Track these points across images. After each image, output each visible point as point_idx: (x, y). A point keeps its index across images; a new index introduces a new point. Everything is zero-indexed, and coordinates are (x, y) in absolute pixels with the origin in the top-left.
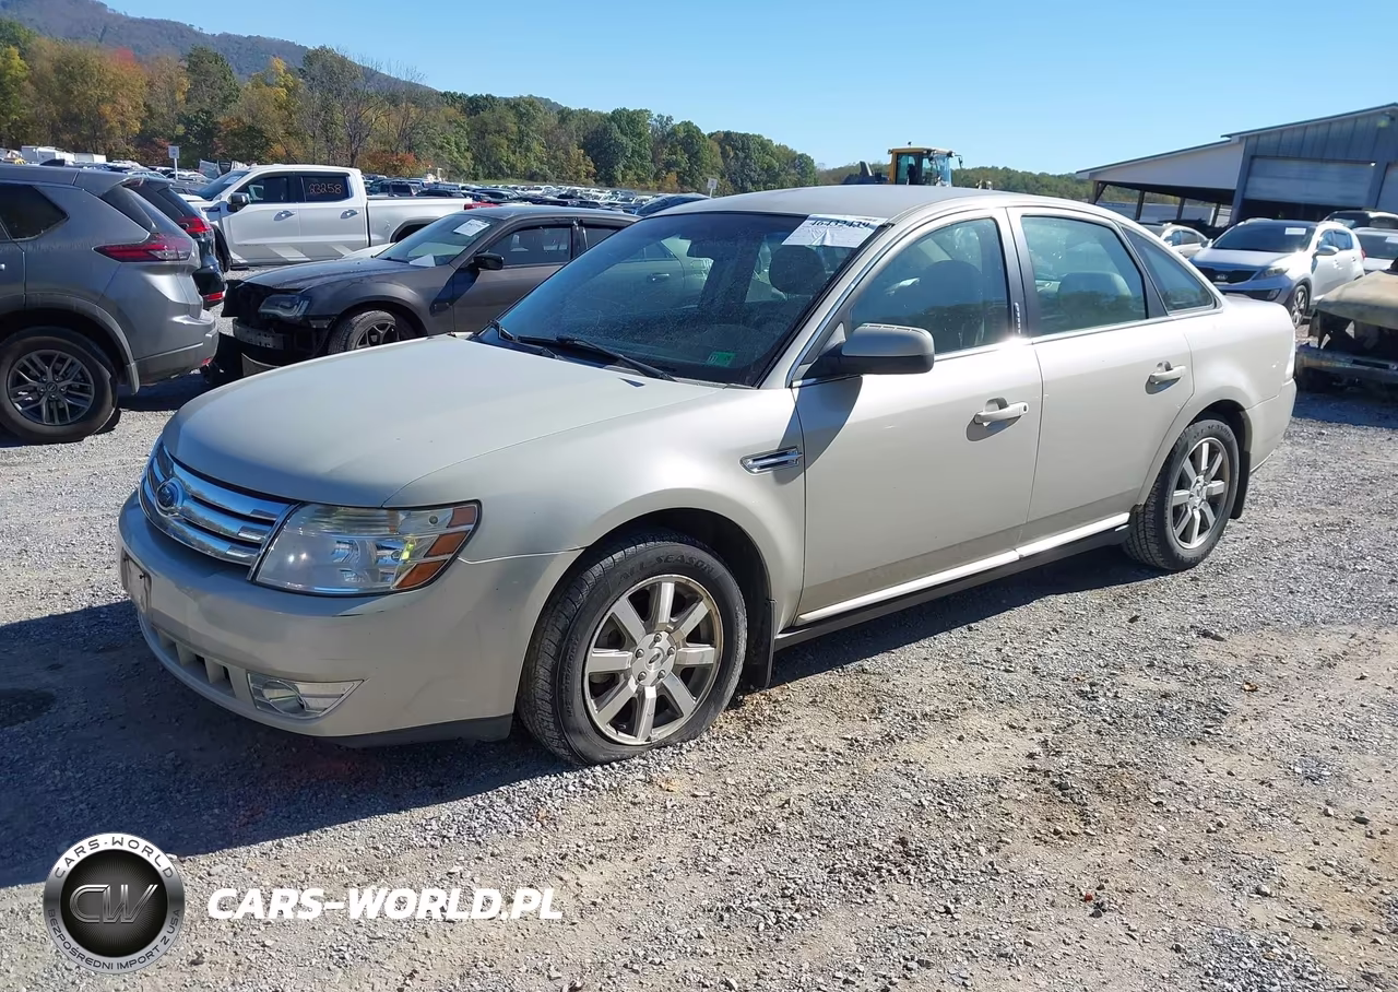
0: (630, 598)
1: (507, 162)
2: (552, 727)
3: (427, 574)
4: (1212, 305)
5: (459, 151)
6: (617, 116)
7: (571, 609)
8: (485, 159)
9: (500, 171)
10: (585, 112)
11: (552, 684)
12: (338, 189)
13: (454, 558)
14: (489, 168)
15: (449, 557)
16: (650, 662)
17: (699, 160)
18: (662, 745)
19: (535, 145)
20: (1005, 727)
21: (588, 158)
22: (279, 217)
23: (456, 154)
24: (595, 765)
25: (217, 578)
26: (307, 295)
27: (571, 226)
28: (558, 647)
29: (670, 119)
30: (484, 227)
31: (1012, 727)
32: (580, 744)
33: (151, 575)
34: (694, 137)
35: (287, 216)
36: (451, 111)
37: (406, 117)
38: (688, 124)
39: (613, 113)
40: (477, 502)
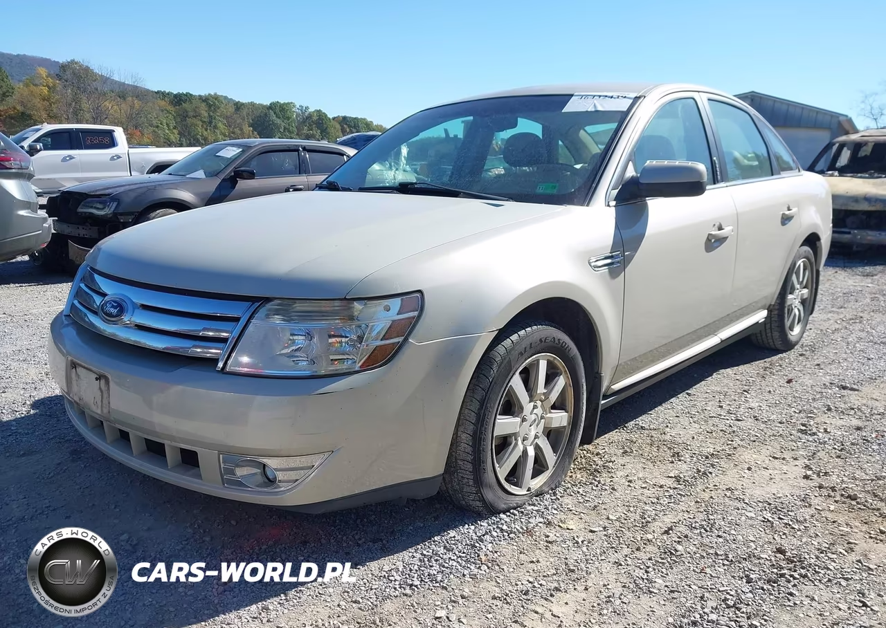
0: (520, 373)
1: (202, 136)
2: (471, 483)
3: (382, 357)
4: (797, 170)
5: (169, 129)
6: (273, 106)
7: (485, 384)
8: (187, 134)
9: (197, 142)
10: (252, 104)
11: (473, 446)
12: (107, 140)
13: (406, 340)
14: (190, 140)
15: (400, 339)
16: (530, 426)
17: (328, 133)
18: (540, 494)
19: (220, 125)
20: (771, 458)
21: (256, 133)
22: (64, 160)
23: (167, 131)
24: (499, 514)
25: (183, 371)
26: (115, 198)
27: (298, 150)
28: (478, 415)
29: (307, 108)
30: (238, 151)
31: (774, 458)
32: (489, 495)
33: (106, 374)
34: (323, 119)
35: (71, 159)
36: (163, 103)
37: (132, 107)
38: (319, 111)
39: (271, 104)
40: (420, 291)
